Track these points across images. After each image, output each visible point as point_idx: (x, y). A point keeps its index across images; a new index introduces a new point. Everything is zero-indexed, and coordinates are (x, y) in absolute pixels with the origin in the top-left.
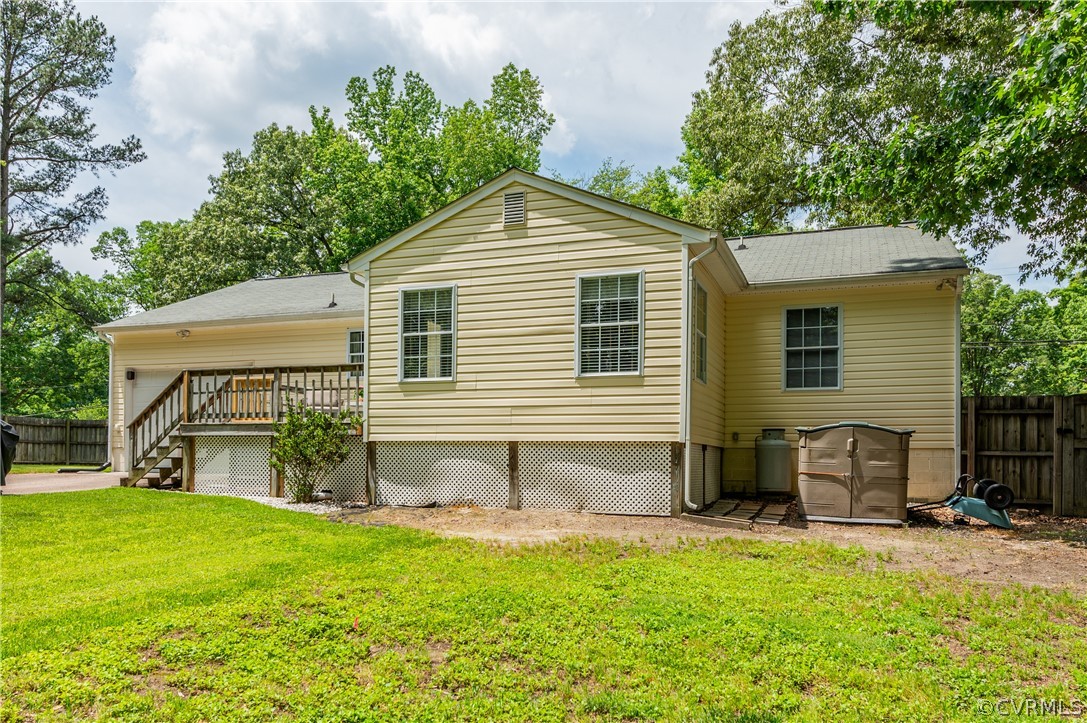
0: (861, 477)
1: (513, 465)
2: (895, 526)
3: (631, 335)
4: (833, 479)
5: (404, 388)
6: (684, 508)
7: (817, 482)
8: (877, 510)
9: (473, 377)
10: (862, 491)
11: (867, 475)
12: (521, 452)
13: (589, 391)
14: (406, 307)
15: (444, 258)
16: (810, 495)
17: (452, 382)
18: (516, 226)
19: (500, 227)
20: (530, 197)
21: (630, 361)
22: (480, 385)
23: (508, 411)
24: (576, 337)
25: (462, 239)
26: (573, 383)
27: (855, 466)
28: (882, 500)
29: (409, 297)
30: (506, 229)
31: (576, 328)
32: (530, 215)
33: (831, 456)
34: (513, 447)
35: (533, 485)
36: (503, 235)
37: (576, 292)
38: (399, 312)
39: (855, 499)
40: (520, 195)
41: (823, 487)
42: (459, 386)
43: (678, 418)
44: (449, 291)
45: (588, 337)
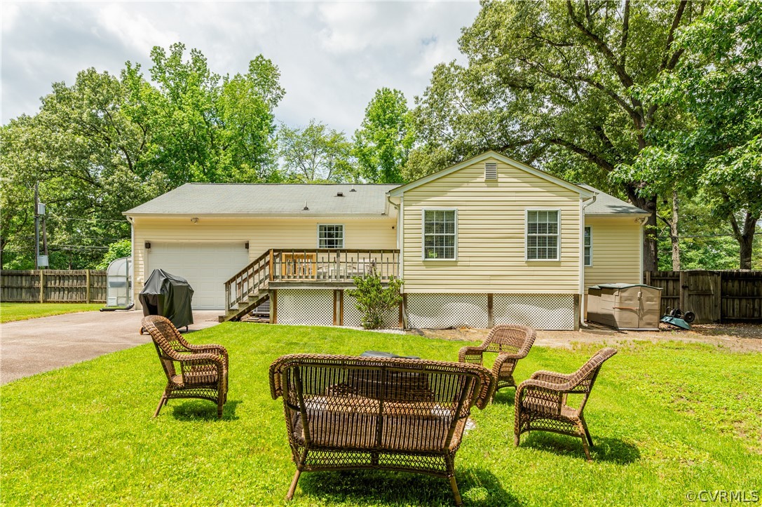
0: (643, 309)
1: (490, 306)
2: (656, 331)
3: (553, 241)
4: (631, 310)
5: (425, 264)
7: (624, 312)
8: (649, 324)
9: (468, 259)
10: (643, 316)
11: (646, 308)
12: (495, 299)
13: (531, 268)
14: (427, 219)
15: (449, 194)
16: (620, 319)
17: (456, 261)
18: (492, 179)
19: (483, 180)
20: (499, 166)
21: (553, 254)
22: (471, 264)
23: (488, 278)
24: (525, 240)
25: (459, 184)
26: (524, 264)
27: (641, 304)
28: (651, 319)
29: (428, 214)
30: (486, 182)
31: (526, 235)
32: (500, 175)
33: (631, 300)
34: (490, 296)
35: (501, 316)
36: (484, 185)
37: (526, 217)
38: (423, 222)
39: (641, 319)
40: (494, 165)
41: (626, 314)
42: (459, 263)
43: (579, 282)
44: (453, 212)
45: (531, 241)
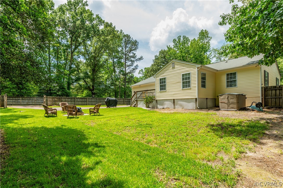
0: (229, 103)
1: (174, 102)
2: (235, 111)
3: (189, 82)
4: (225, 103)
5: (160, 92)
6: (197, 108)
7: (222, 103)
8: (233, 108)
9: (168, 90)
10: (229, 105)
11: (230, 102)
12: (175, 100)
13: (183, 91)
14: (160, 81)
15: (165, 73)
16: (221, 106)
18: (174, 68)
19: (171, 68)
20: (175, 63)
21: (189, 86)
22: (169, 91)
23: (173, 95)
24: (182, 83)
25: (167, 70)
26: (181, 90)
27: (228, 101)
28: (233, 106)
29: (160, 79)
30: (172, 68)
31: (181, 82)
32: (175, 66)
33: (224, 99)
34: (174, 100)
35: (177, 105)
36: (172, 69)
37: (182, 76)
39: (228, 106)
40: (174, 63)
41: (223, 104)
42: (167, 91)
43: (196, 94)
44: (165, 78)
45: (183, 83)
